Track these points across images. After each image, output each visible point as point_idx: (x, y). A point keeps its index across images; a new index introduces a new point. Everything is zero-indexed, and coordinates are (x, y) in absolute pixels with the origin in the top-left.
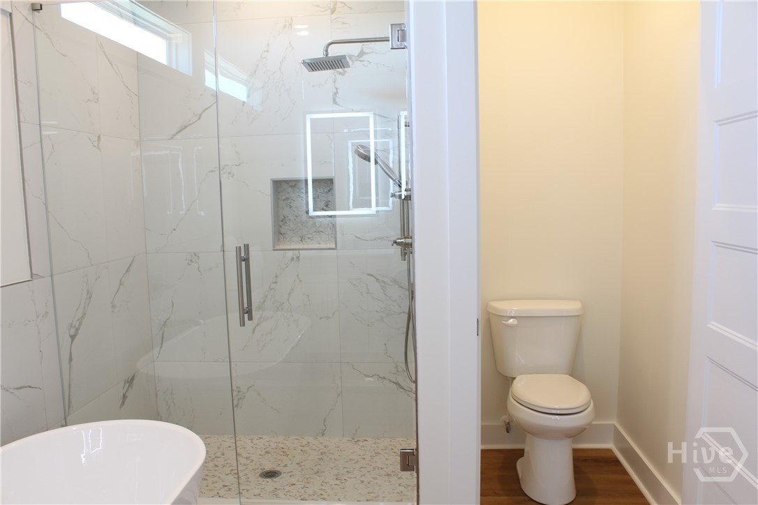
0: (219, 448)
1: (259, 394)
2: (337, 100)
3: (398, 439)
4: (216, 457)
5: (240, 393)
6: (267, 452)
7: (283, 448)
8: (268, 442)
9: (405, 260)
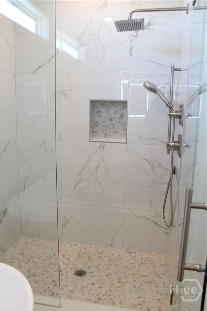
0: (53, 250)
1: (77, 222)
2: (132, 53)
3: (153, 253)
4: (51, 257)
5: (66, 220)
6: (79, 256)
7: (88, 254)
8: (80, 248)
9: (169, 154)
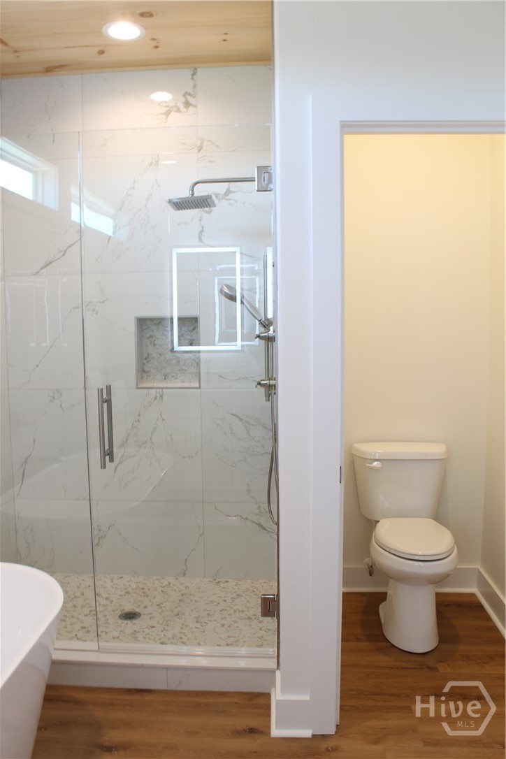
0: (78, 587)
1: (120, 534)
2: (203, 238)
3: (260, 581)
4: (75, 597)
5: (101, 532)
6: (127, 593)
7: (143, 589)
8: (128, 581)
9: (269, 401)
